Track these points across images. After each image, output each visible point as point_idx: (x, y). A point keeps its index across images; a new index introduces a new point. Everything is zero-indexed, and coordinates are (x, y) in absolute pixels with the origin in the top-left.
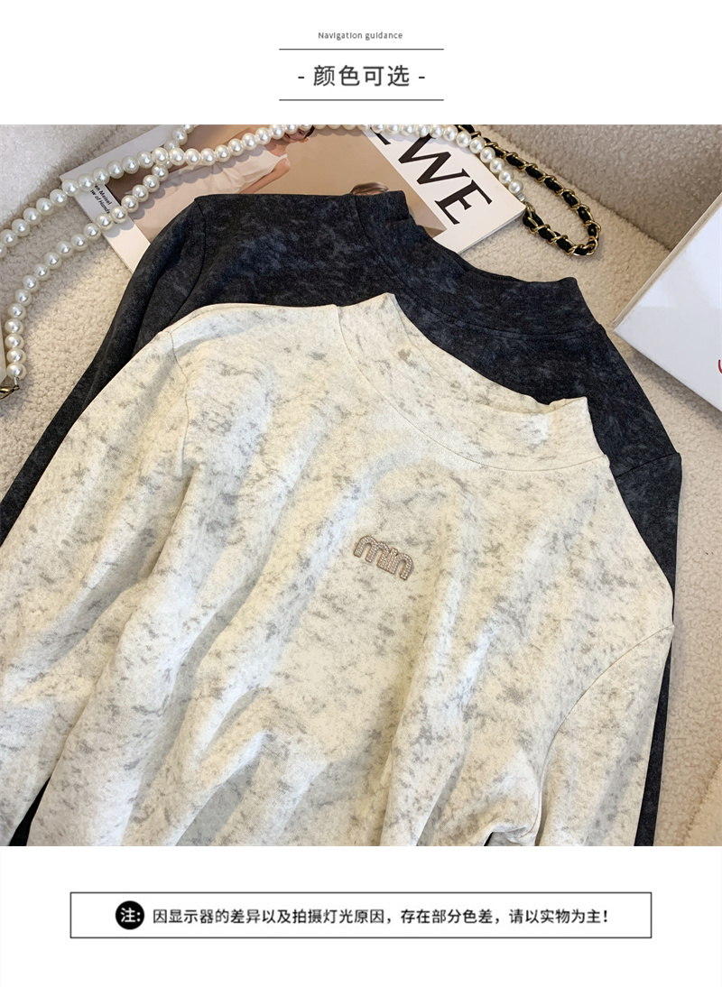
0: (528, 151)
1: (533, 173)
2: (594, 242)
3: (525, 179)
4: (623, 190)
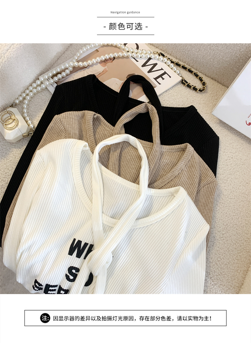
0: (183, 61)
1: (184, 68)
2: (204, 87)
3: (182, 70)
4: (213, 71)
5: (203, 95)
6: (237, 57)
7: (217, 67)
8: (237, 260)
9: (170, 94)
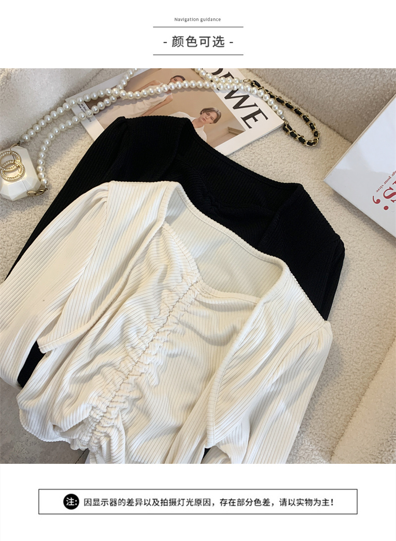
0: (287, 96)
1: (289, 106)
2: (316, 140)
3: (285, 109)
4: (332, 115)
5: (314, 150)
6: (369, 97)
7: (338, 111)
8: (338, 400)
9: (264, 145)
